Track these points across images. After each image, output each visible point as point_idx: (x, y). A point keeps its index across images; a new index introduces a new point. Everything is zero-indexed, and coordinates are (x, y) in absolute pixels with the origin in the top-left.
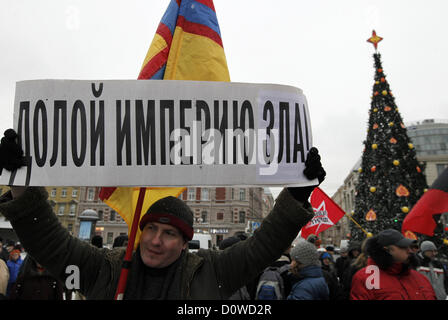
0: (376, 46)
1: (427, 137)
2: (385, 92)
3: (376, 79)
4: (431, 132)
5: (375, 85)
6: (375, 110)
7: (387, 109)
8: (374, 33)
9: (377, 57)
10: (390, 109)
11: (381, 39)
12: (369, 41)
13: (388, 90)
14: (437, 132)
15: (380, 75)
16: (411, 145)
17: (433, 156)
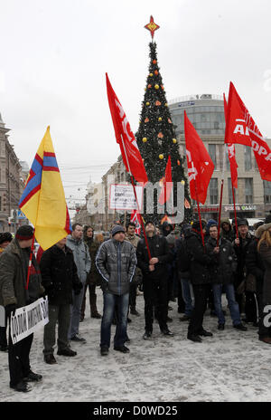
0: (152, 34)
1: (203, 114)
2: (157, 86)
3: (151, 71)
4: (207, 110)
5: (149, 77)
6: (148, 103)
7: (158, 103)
8: (152, 18)
9: (153, 47)
10: (160, 104)
11: (158, 27)
12: (146, 27)
13: (160, 84)
14: (213, 110)
15: (154, 67)
16: (174, 140)
17: (206, 136)
